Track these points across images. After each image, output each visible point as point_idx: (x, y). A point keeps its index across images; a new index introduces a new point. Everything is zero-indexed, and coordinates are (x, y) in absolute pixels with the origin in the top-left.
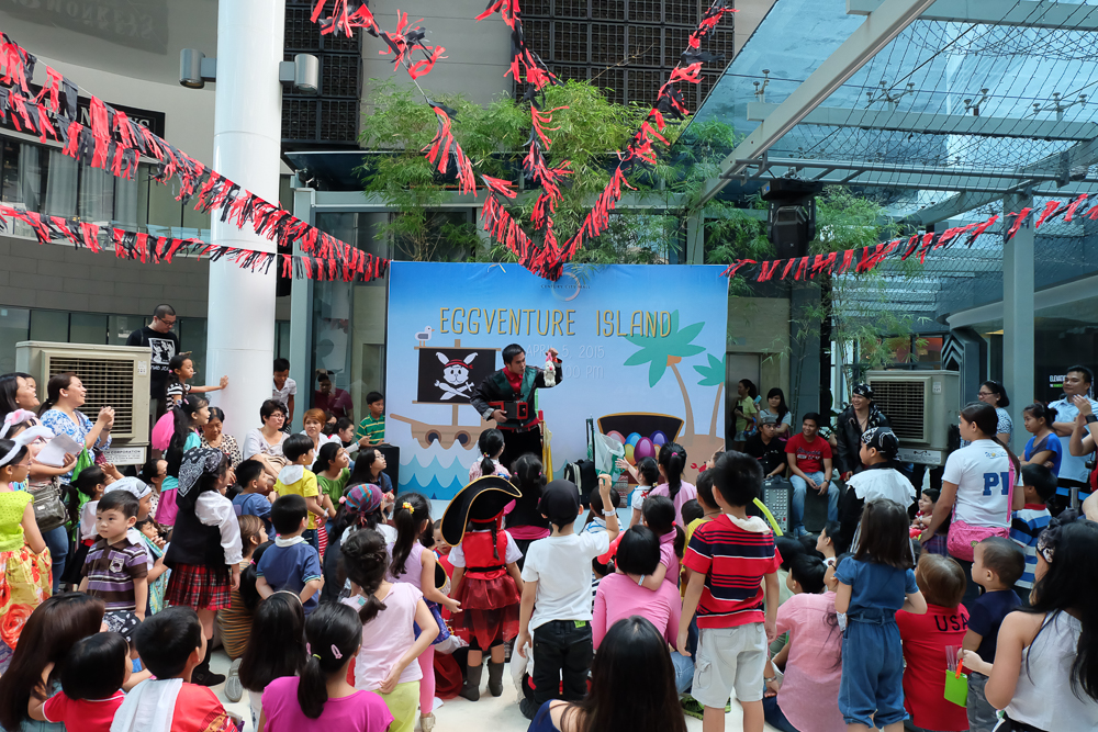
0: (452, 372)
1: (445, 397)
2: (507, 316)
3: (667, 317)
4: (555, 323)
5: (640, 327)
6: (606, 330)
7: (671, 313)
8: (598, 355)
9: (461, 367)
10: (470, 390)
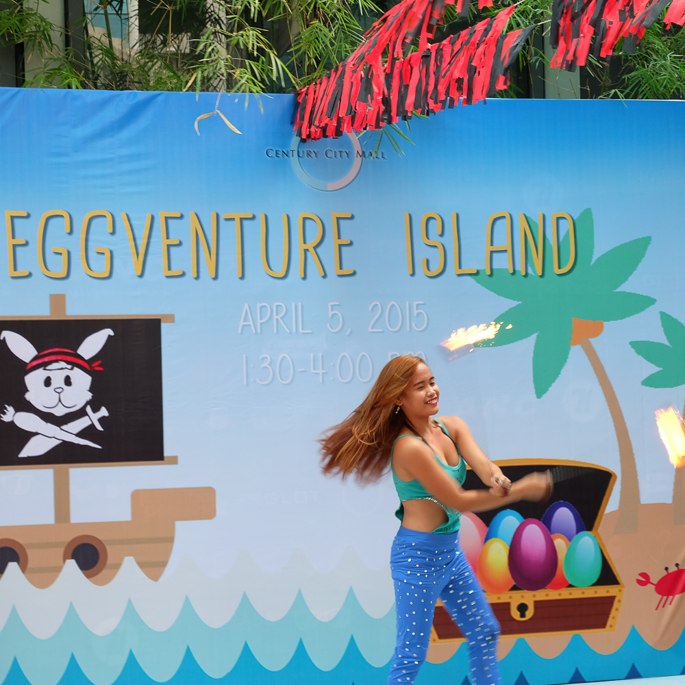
0: (48, 382)
1: (32, 449)
2: (184, 231)
3: (566, 226)
4: (306, 247)
5: (506, 251)
6: (428, 261)
7: (575, 218)
8: (413, 324)
9: (72, 369)
10: (99, 427)
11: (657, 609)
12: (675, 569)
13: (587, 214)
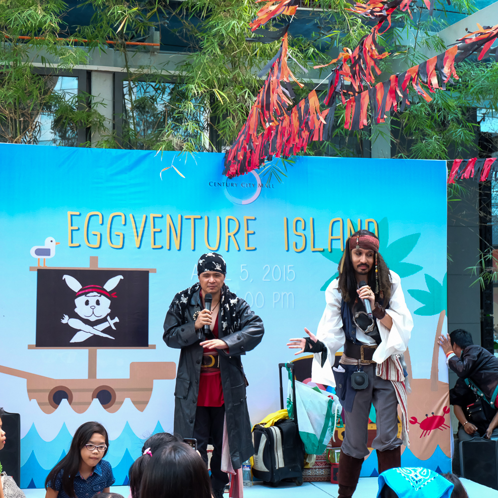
0: (87, 303)
1: (78, 338)
3: (373, 227)
4: (229, 234)
5: (340, 239)
6: (296, 244)
7: (378, 222)
8: (287, 278)
9: (100, 296)
10: (114, 328)
11: (421, 437)
12: (432, 415)
13: (385, 220)
